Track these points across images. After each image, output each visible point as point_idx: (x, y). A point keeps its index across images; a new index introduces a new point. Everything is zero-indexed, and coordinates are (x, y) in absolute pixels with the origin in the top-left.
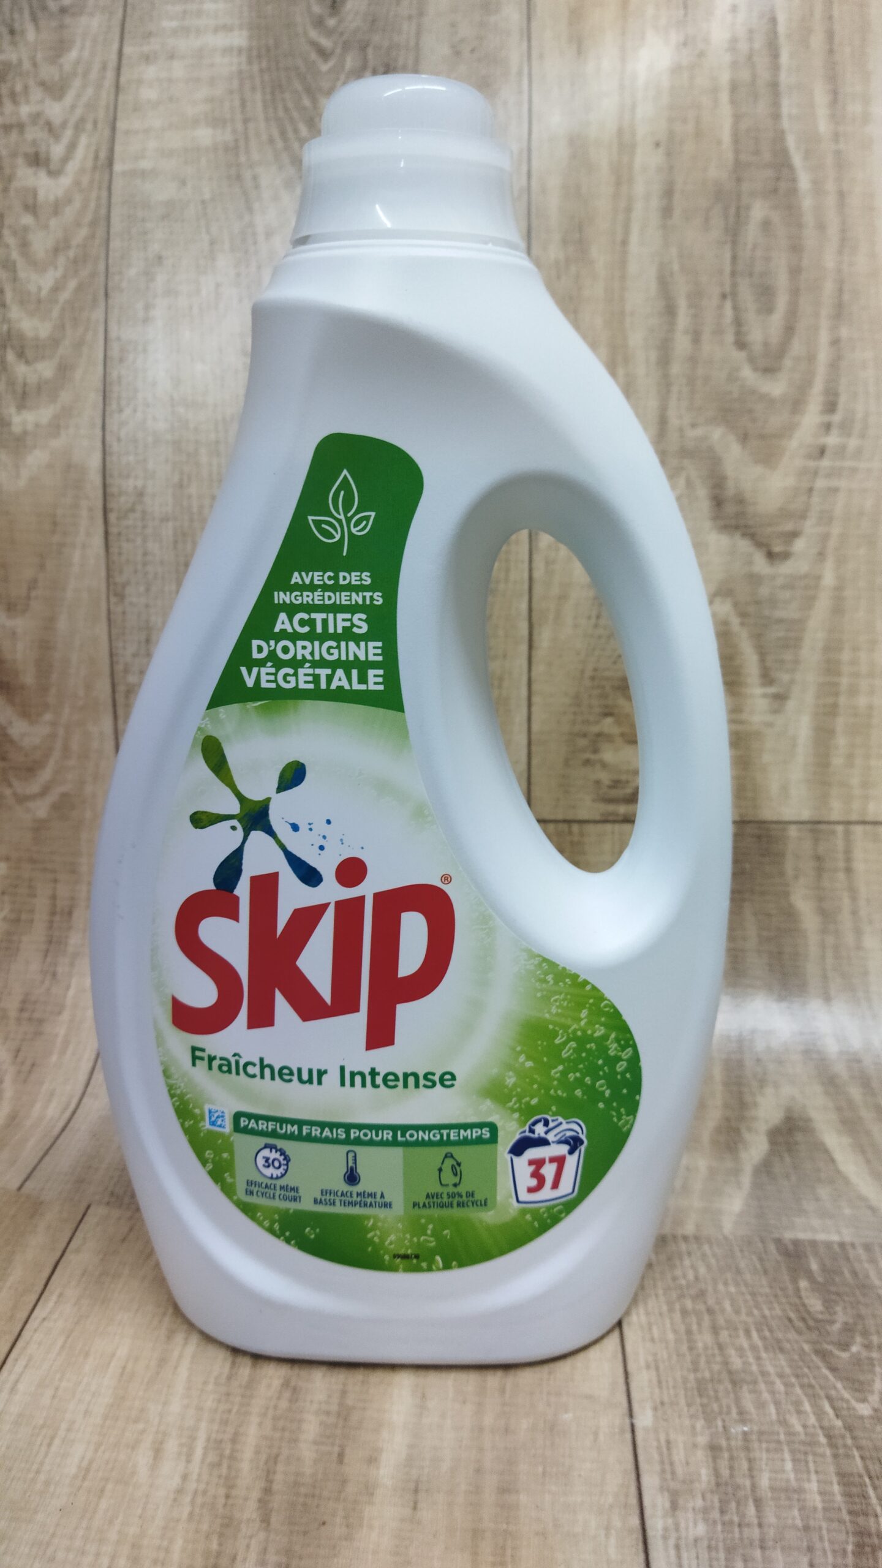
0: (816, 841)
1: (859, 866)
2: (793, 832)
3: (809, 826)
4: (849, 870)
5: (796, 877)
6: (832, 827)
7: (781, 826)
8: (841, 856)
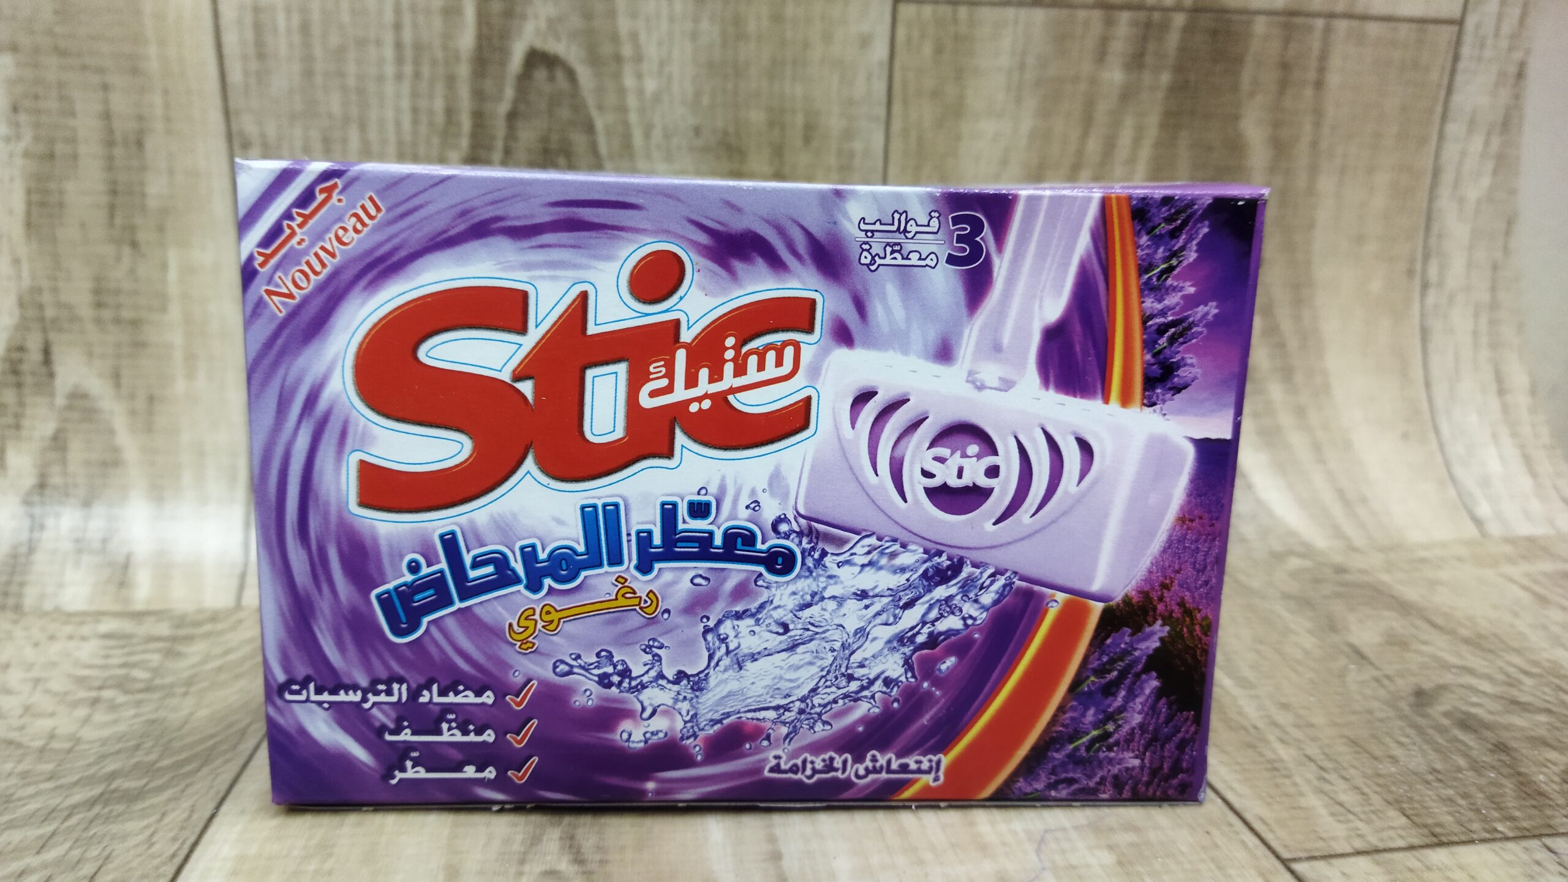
0: (1287, 41)
1: (1334, 79)
2: (1260, 26)
3: (1282, 19)
4: (1319, 84)
5: (1252, 94)
6: (1309, 21)
7: (1244, 17)
8: (1313, 64)
